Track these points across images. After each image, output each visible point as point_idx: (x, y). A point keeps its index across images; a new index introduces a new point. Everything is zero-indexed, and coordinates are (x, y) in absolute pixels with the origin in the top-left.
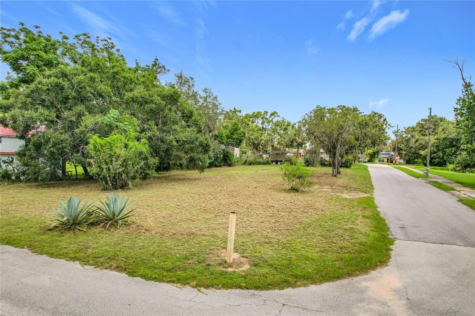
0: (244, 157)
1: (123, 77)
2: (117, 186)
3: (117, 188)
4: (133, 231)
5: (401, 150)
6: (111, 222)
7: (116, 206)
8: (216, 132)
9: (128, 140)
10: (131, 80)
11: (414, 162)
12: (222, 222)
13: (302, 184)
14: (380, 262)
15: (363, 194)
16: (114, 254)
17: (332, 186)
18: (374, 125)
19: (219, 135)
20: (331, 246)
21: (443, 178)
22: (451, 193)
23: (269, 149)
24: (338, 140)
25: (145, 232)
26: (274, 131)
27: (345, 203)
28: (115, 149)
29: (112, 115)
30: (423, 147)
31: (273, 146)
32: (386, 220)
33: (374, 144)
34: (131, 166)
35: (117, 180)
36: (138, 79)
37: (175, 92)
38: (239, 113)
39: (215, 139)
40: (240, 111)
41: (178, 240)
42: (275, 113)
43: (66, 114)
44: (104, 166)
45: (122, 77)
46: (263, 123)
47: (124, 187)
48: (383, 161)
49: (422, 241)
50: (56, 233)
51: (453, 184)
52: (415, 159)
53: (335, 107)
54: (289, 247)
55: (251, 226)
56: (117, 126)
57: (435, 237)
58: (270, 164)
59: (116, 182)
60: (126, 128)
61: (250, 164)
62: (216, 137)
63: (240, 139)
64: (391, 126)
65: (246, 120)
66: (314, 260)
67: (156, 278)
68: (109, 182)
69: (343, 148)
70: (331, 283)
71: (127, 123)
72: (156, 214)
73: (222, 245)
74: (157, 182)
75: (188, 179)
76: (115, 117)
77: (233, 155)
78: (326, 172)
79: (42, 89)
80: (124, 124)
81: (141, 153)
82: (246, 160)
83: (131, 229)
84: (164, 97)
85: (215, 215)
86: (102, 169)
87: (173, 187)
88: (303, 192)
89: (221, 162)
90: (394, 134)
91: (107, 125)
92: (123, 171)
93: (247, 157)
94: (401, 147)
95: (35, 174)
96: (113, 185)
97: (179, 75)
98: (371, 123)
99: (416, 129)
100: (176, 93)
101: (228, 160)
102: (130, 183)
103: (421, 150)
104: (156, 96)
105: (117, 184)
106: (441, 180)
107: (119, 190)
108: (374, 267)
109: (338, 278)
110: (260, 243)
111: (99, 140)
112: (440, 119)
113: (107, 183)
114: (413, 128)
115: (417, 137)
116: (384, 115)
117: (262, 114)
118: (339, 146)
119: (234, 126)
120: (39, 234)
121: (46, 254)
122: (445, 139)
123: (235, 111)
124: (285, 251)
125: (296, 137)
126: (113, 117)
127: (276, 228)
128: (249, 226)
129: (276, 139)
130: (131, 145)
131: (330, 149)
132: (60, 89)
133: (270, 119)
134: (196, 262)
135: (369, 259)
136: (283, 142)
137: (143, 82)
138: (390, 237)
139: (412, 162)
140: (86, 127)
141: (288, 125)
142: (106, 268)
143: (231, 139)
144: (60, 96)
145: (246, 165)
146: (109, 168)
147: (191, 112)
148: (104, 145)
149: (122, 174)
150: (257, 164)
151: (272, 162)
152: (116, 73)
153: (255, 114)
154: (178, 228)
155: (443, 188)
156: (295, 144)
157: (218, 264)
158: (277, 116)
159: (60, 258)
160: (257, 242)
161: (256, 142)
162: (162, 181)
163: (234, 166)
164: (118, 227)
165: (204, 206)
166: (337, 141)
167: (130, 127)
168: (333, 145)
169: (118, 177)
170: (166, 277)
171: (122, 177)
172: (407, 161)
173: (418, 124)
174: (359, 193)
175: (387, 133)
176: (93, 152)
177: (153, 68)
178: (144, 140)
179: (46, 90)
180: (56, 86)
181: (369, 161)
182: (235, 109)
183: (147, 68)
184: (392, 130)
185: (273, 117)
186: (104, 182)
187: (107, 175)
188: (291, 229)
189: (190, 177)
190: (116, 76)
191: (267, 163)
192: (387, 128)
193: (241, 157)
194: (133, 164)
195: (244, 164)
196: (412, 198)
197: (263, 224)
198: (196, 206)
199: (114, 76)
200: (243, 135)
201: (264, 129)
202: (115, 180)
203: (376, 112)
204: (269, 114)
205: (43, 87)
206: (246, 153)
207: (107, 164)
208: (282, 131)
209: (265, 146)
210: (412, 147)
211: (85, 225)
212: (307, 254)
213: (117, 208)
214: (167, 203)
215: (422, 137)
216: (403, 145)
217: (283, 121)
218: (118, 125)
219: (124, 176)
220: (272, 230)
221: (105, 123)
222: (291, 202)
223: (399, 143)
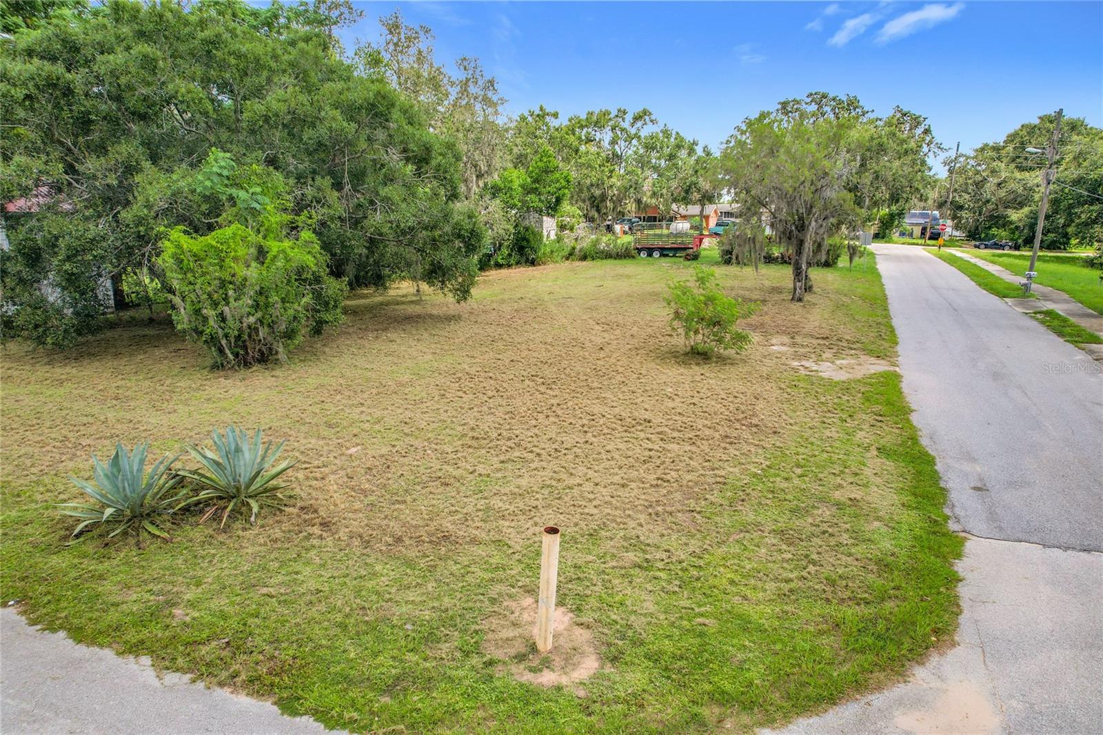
0: (568, 241)
1: (234, 53)
2: (249, 359)
3: (250, 363)
4: (289, 531)
5: (961, 208)
6: (232, 504)
7: (242, 463)
8: (496, 178)
9: (265, 237)
10: (257, 60)
11: (986, 236)
12: (519, 487)
13: (720, 341)
14: (936, 631)
15: (873, 360)
16: (242, 628)
17: (792, 338)
18: (901, 149)
19: (502, 186)
20: (804, 573)
21: (1066, 296)
22: (1091, 352)
23: (629, 208)
24: (811, 207)
25: (321, 535)
26: (643, 163)
27: (831, 399)
28: (232, 264)
29: (215, 169)
30: (1018, 202)
31: (639, 202)
32: (938, 460)
33: (894, 199)
34: (279, 306)
35: (248, 343)
36: (275, 57)
37: (379, 92)
38: (553, 119)
39: (494, 196)
40: (556, 115)
41: (409, 563)
42: (645, 112)
43: (91, 164)
44: (209, 312)
45: (230, 54)
46: (613, 142)
47: (265, 358)
48: (911, 235)
49: (1035, 539)
50: (90, 548)
51: (1094, 320)
52: (990, 228)
53: (802, 96)
54: (698, 579)
55: (594, 503)
56: (231, 199)
57: (1067, 526)
58: (633, 257)
59: (245, 348)
60: (255, 205)
61: (584, 258)
62: (495, 191)
63: (557, 194)
64: (942, 149)
65: (572, 139)
66: (766, 630)
67: (353, 721)
68: (227, 351)
69: (821, 226)
70: (814, 720)
71: (258, 189)
72: (351, 456)
73: (524, 581)
74: (351, 330)
75: (431, 316)
76: (225, 173)
77: (541, 236)
78: (776, 284)
79: (12, 97)
80: (251, 191)
81: (300, 271)
82: (574, 248)
83: (286, 527)
84: (351, 112)
85: (502, 458)
86: (205, 319)
87: (394, 347)
88: (722, 360)
89: (510, 255)
90: (947, 167)
91: (205, 196)
92: (261, 321)
93: (576, 239)
94: (961, 201)
95: (36, 326)
96: (236, 355)
97: (390, 22)
98: (892, 145)
99: (1003, 152)
100: (384, 98)
101: (528, 251)
102: (281, 350)
103: (1010, 208)
104: (327, 108)
105: (247, 353)
106: (1065, 306)
107: (254, 368)
108: (919, 652)
109: (833, 700)
110: (621, 568)
111: (186, 242)
112: (1072, 123)
113: (221, 351)
114: (996, 149)
115: (1003, 175)
116: (925, 119)
117: (612, 116)
118: (813, 224)
119: (541, 161)
120: (49, 550)
121: (65, 628)
122: (1078, 182)
123: (542, 116)
124: (688, 599)
125: (697, 177)
126: (220, 175)
127: (660, 509)
128: (590, 500)
129: (649, 181)
130: (274, 251)
131: (791, 232)
132: (64, 95)
133: (633, 131)
134: (458, 654)
135: (907, 624)
136: (664, 191)
137: (292, 64)
138: (952, 526)
139: (983, 235)
140: (149, 206)
141: (679, 147)
142: (221, 684)
143: (533, 196)
144: (66, 114)
145: (573, 260)
146: (222, 313)
147: (427, 149)
148: (202, 254)
149: (257, 329)
150: (602, 259)
151: (639, 250)
152: (215, 42)
153: (595, 118)
154: (407, 514)
155: (1070, 335)
156: (696, 196)
157: (515, 657)
158: (652, 121)
159: (101, 646)
160: (614, 564)
161: (597, 192)
162: (364, 326)
163: (544, 263)
164: (253, 519)
165: (472, 423)
166: (810, 210)
167: (267, 200)
168: (799, 220)
169: (250, 336)
170: (378, 717)
171: (257, 335)
172: (969, 232)
173: (1011, 138)
174: (863, 358)
175: (930, 169)
176: (175, 275)
177: (319, 8)
178: (306, 235)
179: (24, 100)
180: (49, 85)
181: (877, 236)
182: (541, 109)
183: (303, 8)
184: (943, 156)
185: (639, 124)
186: (213, 349)
187: (220, 332)
188: (698, 509)
189: (435, 312)
190: (214, 51)
191: (625, 255)
192: (931, 154)
193: (559, 239)
194: (283, 300)
195: (567, 259)
196: (996, 376)
197: (627, 489)
198: (453, 422)
199: (209, 52)
200: (564, 183)
201: (617, 156)
202: (240, 343)
203: (905, 110)
204: (629, 118)
205: (13, 92)
206: (572, 229)
207: (215, 304)
208: (663, 162)
209: (618, 201)
210: (988, 201)
211: (166, 517)
212: (747, 609)
213: (243, 468)
214: (378, 414)
215: (1018, 175)
216: (967, 196)
217: (667, 133)
218: (235, 195)
219: (263, 332)
220: (650, 514)
221: (198, 191)
222: (694, 404)
223: (955, 190)
